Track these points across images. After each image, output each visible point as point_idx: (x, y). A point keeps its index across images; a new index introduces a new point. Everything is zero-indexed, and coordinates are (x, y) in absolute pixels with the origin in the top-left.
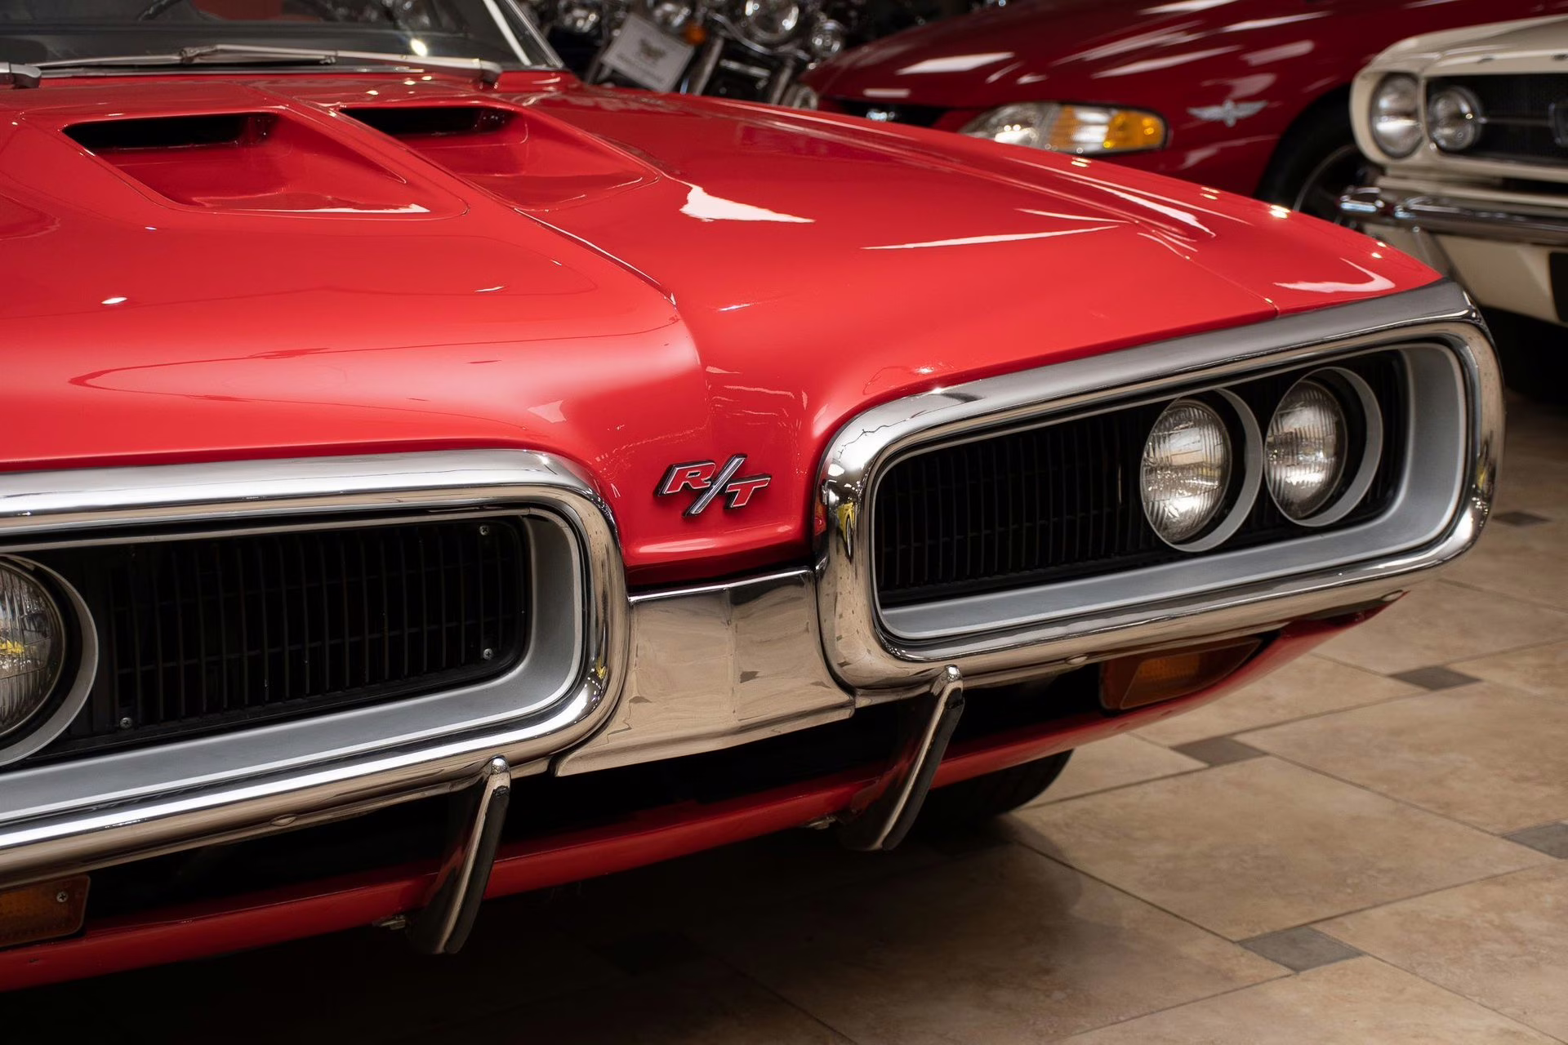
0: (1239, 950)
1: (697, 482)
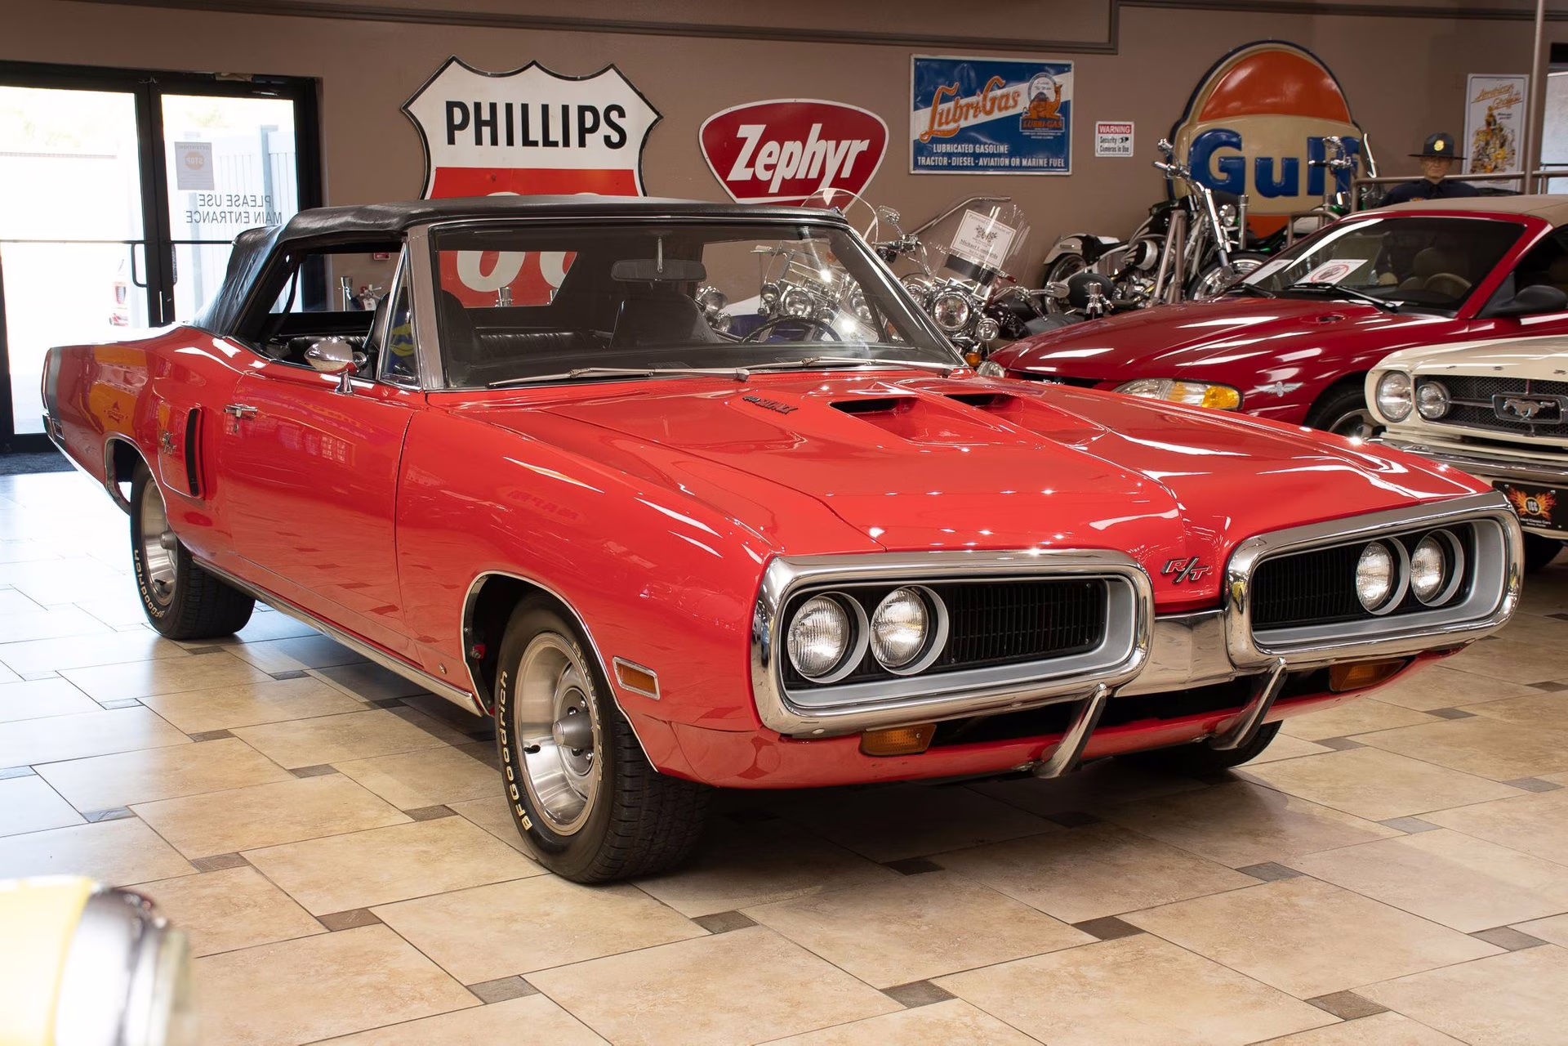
0: (1379, 825)
1: (1179, 568)
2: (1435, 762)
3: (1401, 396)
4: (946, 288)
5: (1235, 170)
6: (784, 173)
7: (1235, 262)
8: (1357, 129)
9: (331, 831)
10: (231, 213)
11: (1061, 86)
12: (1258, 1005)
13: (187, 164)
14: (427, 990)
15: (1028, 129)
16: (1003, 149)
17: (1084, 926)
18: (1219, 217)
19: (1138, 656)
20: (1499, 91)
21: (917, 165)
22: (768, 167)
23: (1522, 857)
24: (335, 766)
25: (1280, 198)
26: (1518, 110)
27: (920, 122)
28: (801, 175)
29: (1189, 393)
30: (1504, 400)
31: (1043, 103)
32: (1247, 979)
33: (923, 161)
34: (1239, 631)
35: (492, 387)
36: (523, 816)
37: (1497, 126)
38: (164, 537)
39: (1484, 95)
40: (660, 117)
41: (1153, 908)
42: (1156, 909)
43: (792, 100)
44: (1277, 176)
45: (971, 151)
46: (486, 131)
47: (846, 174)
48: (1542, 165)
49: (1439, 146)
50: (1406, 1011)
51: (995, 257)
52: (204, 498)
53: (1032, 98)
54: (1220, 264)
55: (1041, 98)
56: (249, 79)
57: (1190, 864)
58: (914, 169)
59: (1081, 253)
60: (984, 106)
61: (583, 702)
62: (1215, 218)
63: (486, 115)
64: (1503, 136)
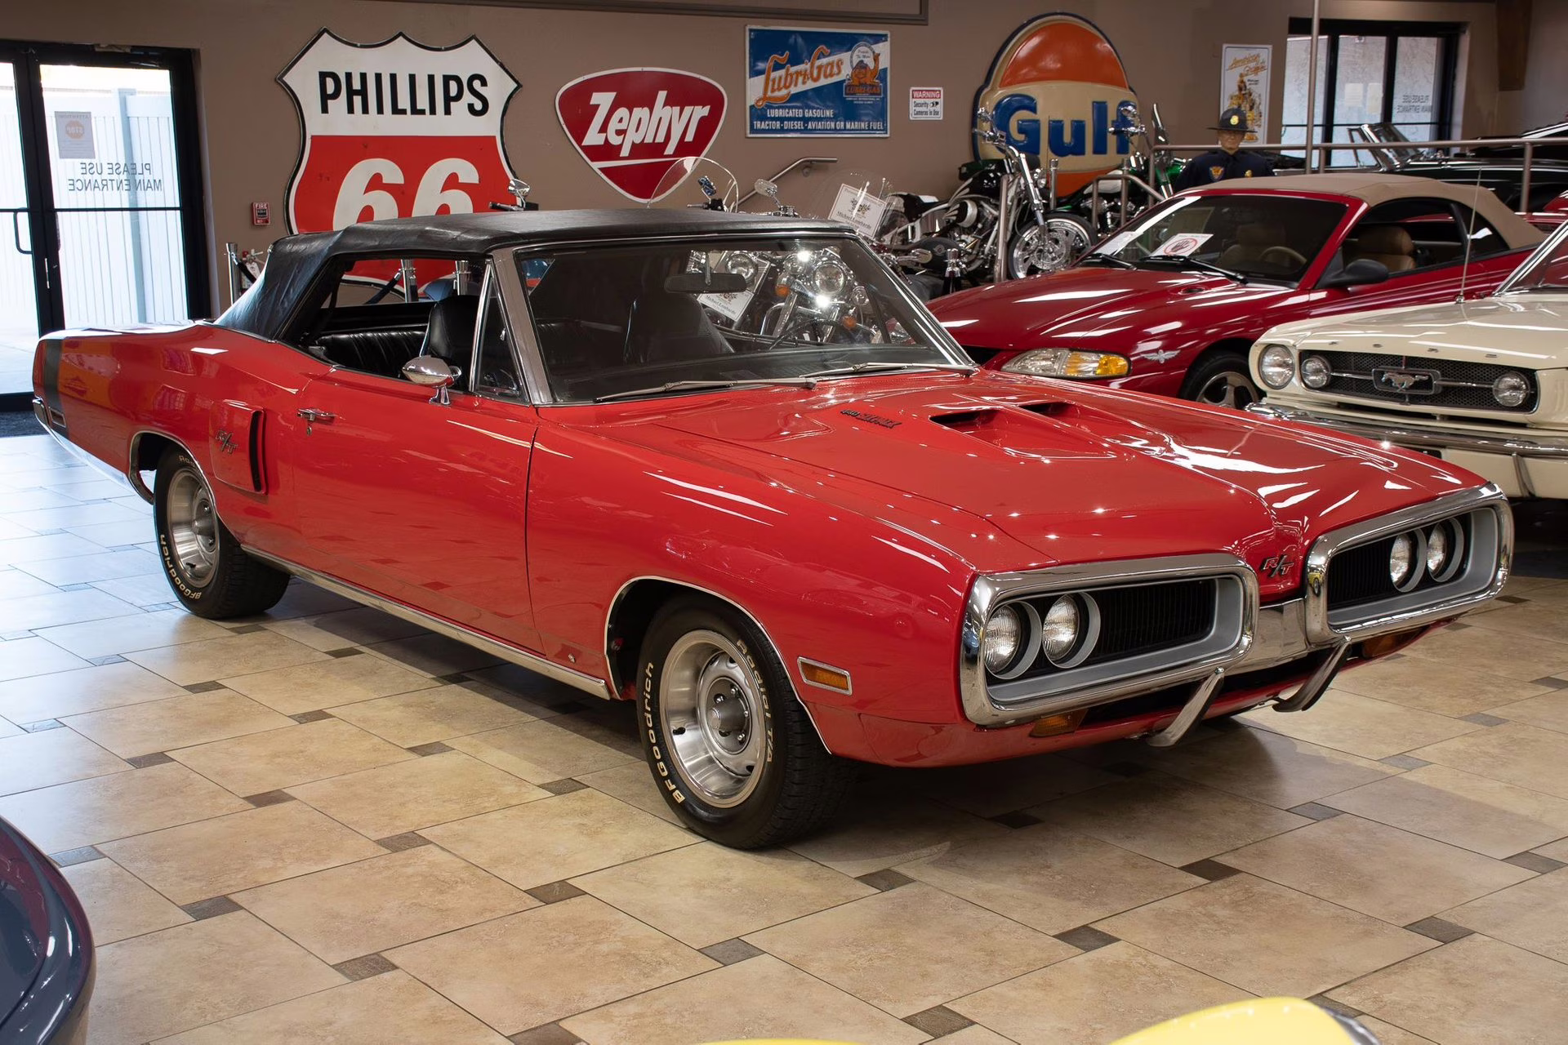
0: (1380, 764)
1: (1273, 565)
2: (1394, 701)
3: (1280, 366)
4: (823, 257)
5: (1031, 131)
6: (633, 137)
7: (1049, 221)
8: (1132, 93)
9: (485, 807)
10: (112, 180)
11: (879, 55)
12: (1368, 934)
13: (67, 132)
14: (666, 954)
15: (852, 94)
16: (829, 113)
17: (1190, 869)
18: (1033, 179)
19: (1246, 641)
20: (1247, 60)
21: (753, 130)
22: (619, 132)
23: (1508, 787)
24: (447, 743)
25: (1070, 157)
26: (1264, 77)
27: (755, 89)
28: (649, 140)
29: (1085, 361)
30: (1383, 373)
31: (863, 70)
32: (1347, 910)
33: (759, 126)
34: (1316, 614)
35: (599, 401)
36: (674, 790)
37: (1247, 91)
38: (196, 524)
39: (1236, 63)
40: (519, 86)
41: (1237, 849)
42: (1240, 851)
43: (639, 69)
44: (1067, 137)
45: (801, 116)
46: (357, 100)
47: (689, 138)
48: (1283, 126)
49: (1234, 120)
50: (1491, 933)
51: (869, 227)
52: (266, 493)
53: (854, 65)
54: (1036, 223)
55: (861, 66)
56: (128, 50)
57: (1247, 807)
58: (750, 133)
59: (903, 210)
60: (812, 73)
61: (733, 690)
62: (1030, 181)
63: (357, 85)
64: (1252, 100)
